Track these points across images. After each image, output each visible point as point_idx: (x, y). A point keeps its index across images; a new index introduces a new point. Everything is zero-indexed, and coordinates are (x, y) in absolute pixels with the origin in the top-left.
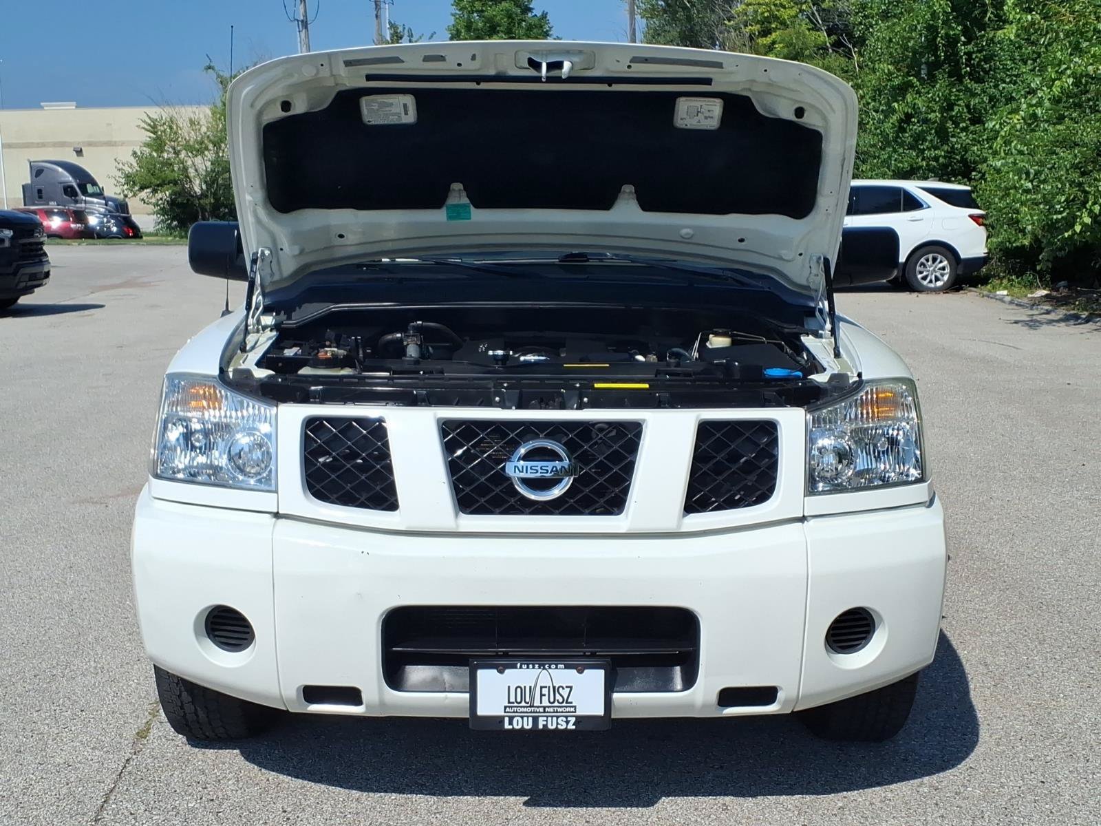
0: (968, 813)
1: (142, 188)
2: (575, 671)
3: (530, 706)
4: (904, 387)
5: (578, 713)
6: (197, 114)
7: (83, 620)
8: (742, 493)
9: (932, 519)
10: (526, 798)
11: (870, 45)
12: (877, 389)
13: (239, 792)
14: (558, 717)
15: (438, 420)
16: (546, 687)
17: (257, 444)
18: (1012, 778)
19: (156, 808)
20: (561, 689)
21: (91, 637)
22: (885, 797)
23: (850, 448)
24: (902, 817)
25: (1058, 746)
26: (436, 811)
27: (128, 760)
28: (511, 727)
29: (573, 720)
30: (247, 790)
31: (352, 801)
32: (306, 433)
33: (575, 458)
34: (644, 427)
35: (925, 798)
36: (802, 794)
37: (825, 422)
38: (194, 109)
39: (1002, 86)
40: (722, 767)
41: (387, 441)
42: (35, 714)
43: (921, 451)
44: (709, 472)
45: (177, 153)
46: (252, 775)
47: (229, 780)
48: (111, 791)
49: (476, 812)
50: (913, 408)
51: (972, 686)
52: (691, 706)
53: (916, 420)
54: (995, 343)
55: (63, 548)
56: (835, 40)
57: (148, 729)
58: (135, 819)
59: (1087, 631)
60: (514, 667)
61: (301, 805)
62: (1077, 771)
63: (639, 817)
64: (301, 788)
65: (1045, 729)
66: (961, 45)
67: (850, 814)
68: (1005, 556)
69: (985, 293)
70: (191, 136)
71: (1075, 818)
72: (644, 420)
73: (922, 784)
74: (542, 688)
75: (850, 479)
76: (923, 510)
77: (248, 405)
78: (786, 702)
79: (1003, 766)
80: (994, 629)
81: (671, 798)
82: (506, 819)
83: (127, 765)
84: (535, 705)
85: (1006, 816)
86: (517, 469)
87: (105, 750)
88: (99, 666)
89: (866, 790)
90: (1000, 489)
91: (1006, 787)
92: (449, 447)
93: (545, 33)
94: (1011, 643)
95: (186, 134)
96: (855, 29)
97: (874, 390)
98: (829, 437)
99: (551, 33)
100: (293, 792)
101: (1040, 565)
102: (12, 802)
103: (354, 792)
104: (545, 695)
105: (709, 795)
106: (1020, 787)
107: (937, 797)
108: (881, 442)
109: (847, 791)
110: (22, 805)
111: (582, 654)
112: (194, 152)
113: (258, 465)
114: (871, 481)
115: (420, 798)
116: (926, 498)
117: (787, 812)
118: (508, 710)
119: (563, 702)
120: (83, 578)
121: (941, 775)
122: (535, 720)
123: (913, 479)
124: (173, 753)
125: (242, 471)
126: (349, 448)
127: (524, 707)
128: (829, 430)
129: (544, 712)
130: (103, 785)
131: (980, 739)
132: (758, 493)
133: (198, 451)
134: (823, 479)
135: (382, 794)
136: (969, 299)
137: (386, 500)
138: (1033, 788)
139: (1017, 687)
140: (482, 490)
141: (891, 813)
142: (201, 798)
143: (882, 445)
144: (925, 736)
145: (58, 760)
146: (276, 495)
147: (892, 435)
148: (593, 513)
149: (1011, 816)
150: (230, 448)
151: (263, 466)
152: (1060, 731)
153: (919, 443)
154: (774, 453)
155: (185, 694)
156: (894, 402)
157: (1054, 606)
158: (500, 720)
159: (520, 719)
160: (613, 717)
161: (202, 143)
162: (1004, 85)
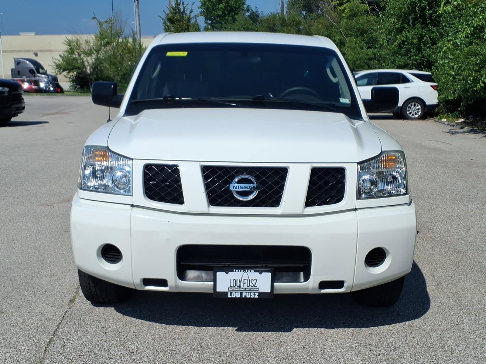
0: (425, 336)
1: (64, 70)
2: (258, 273)
3: (239, 288)
4: (399, 154)
5: (259, 291)
6: (89, 38)
7: (45, 254)
8: (330, 198)
9: (411, 211)
10: (237, 328)
11: (387, 10)
12: (388, 155)
13: (115, 324)
14: (251, 293)
15: (201, 166)
16: (246, 280)
17: (124, 176)
18: (443, 323)
19: (79, 330)
20: (252, 281)
21: (48, 261)
22: (389, 329)
23: (376, 180)
24: (396, 337)
25: (464, 310)
26: (198, 333)
27: (66, 311)
28: (231, 297)
29: (257, 294)
30: (118, 324)
31: (163, 328)
32: (145, 171)
33: (259, 183)
34: (288, 170)
35: (406, 330)
36: (354, 328)
37: (365, 169)
38: (88, 36)
39: (445, 28)
40: (320, 317)
41: (180, 175)
42: (26, 293)
43: (406, 181)
44: (316, 189)
45: (80, 55)
46: (120, 318)
47: (110, 320)
48: (60, 324)
49: (215, 333)
50: (403, 163)
51: (427, 285)
52: (307, 289)
53: (404, 169)
54: (440, 142)
55: (35, 224)
56: (372, 8)
57: (74, 299)
58: (71, 335)
59: (477, 263)
60: (232, 271)
61: (141, 330)
62: (472, 320)
63: (284, 336)
64: (141, 323)
65: (458, 303)
66: (427, 10)
67: (374, 336)
68: (442, 231)
69: (437, 120)
70: (86, 48)
71: (470, 339)
72: (289, 167)
73: (405, 324)
74: (244, 280)
75: (375, 193)
76: (406, 207)
77: (120, 160)
78: (348, 287)
79: (440, 318)
80: (437, 261)
81: (298, 329)
82: (228, 336)
83: (66, 313)
84: (241, 287)
85: (441, 337)
86: (235, 187)
87: (56, 307)
88: (52, 273)
89: (381, 326)
90: (441, 204)
91: (441, 326)
92: (205, 178)
93: (243, 3)
94: (444, 268)
95: (84, 47)
96: (381, 3)
97: (387, 155)
98: (367, 175)
99: (245, 3)
100: (137, 324)
101: (458, 235)
102: (18, 328)
103: (163, 325)
104: (245, 283)
105: (314, 328)
106: (447, 326)
107: (411, 330)
108: (389, 178)
109: (373, 327)
110: (22, 329)
111: (261, 266)
112: (87, 55)
113: (124, 185)
114: (384, 194)
115: (192, 328)
116: (408, 202)
117: (347, 335)
118: (230, 289)
119: (253, 286)
120: (44, 237)
121: (414, 321)
122: (241, 293)
123: (403, 193)
124: (86, 309)
125: (118, 187)
126: (163, 177)
127: (236, 288)
128: (367, 172)
129: (245, 290)
130: (56, 321)
131: (430, 307)
132: (336, 198)
133: (99, 179)
134: (364, 193)
135: (176, 326)
136: (429, 123)
137: (179, 200)
138: (452, 326)
139: (447, 286)
140: (220, 196)
141: (392, 336)
142: (98, 327)
143: (390, 179)
144: (407, 305)
145: (37, 311)
146: (132, 197)
147: (394, 175)
148: (266, 206)
149: (443, 337)
150: (113, 177)
151: (126, 185)
152: (465, 304)
153: (405, 178)
154: (343, 181)
155: (91, 283)
156: (395, 161)
157: (463, 252)
158: (226, 293)
159: (235, 293)
160: (274, 293)
161: (90, 50)
162: (446, 28)
